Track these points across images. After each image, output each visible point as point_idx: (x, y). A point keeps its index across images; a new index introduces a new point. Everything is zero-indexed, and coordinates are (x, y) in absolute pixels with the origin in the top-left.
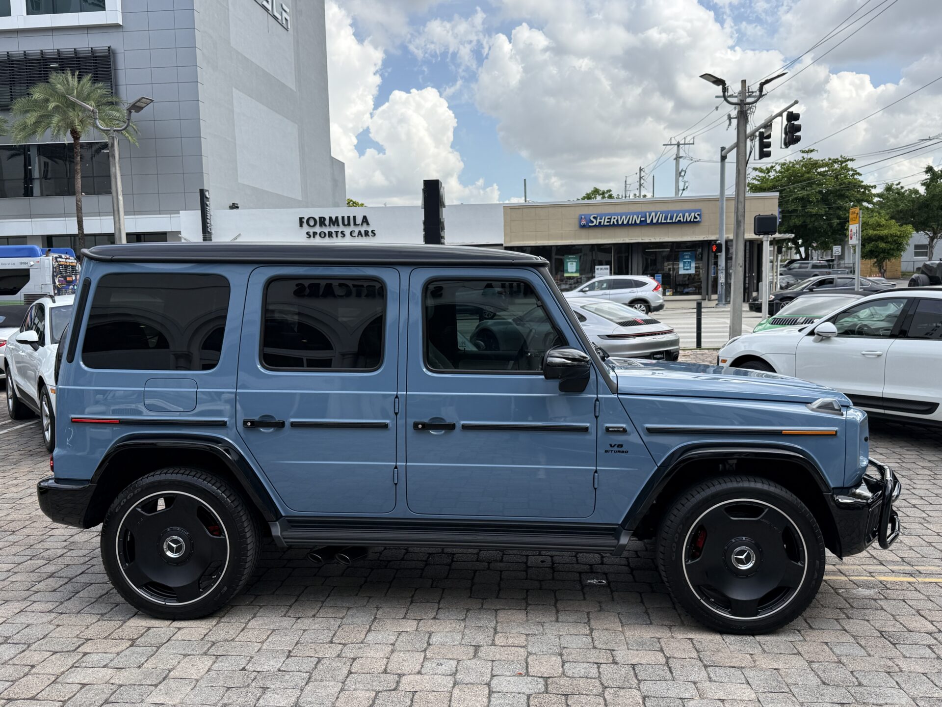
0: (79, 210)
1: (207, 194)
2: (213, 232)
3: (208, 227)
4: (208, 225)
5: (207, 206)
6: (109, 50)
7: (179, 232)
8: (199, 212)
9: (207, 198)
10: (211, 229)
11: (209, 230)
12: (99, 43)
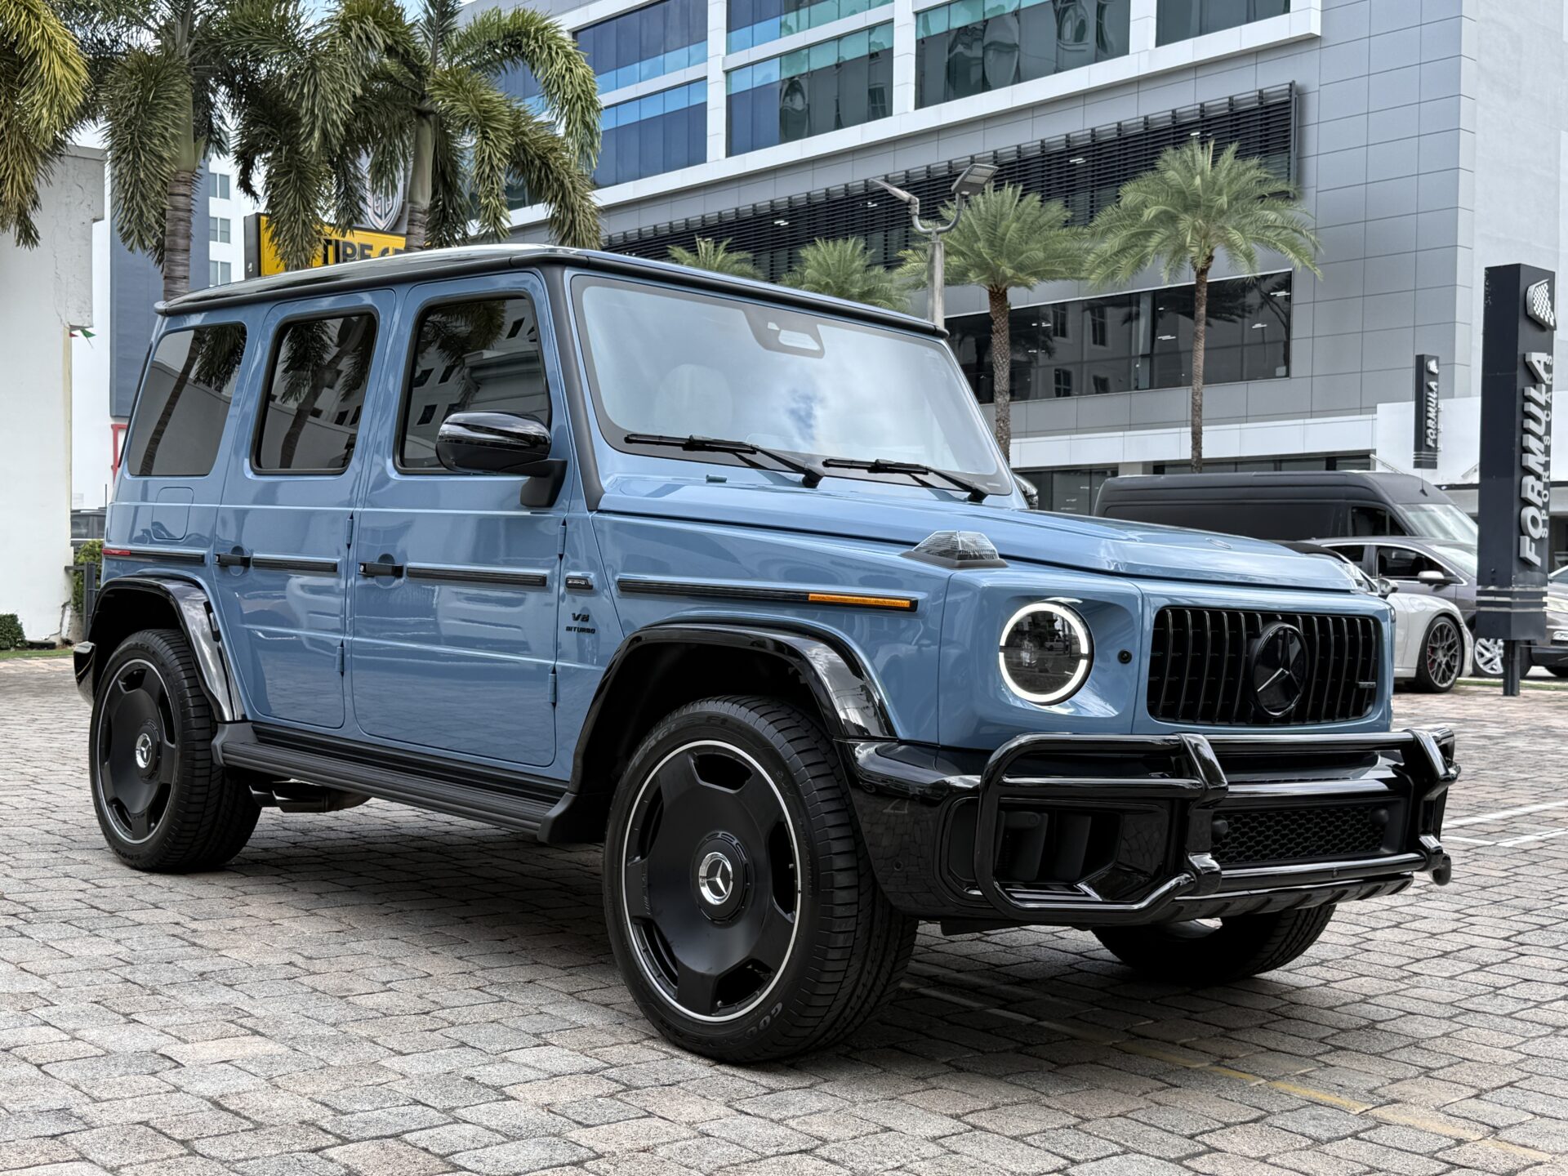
0: (1197, 409)
1: (1433, 366)
2: (1440, 445)
3: (1427, 436)
4: (1429, 431)
5: (1431, 390)
6: (1290, 90)
7: (1374, 451)
8: (1411, 406)
9: (1432, 373)
10: (1435, 441)
11: (1430, 443)
12: (1271, 79)
